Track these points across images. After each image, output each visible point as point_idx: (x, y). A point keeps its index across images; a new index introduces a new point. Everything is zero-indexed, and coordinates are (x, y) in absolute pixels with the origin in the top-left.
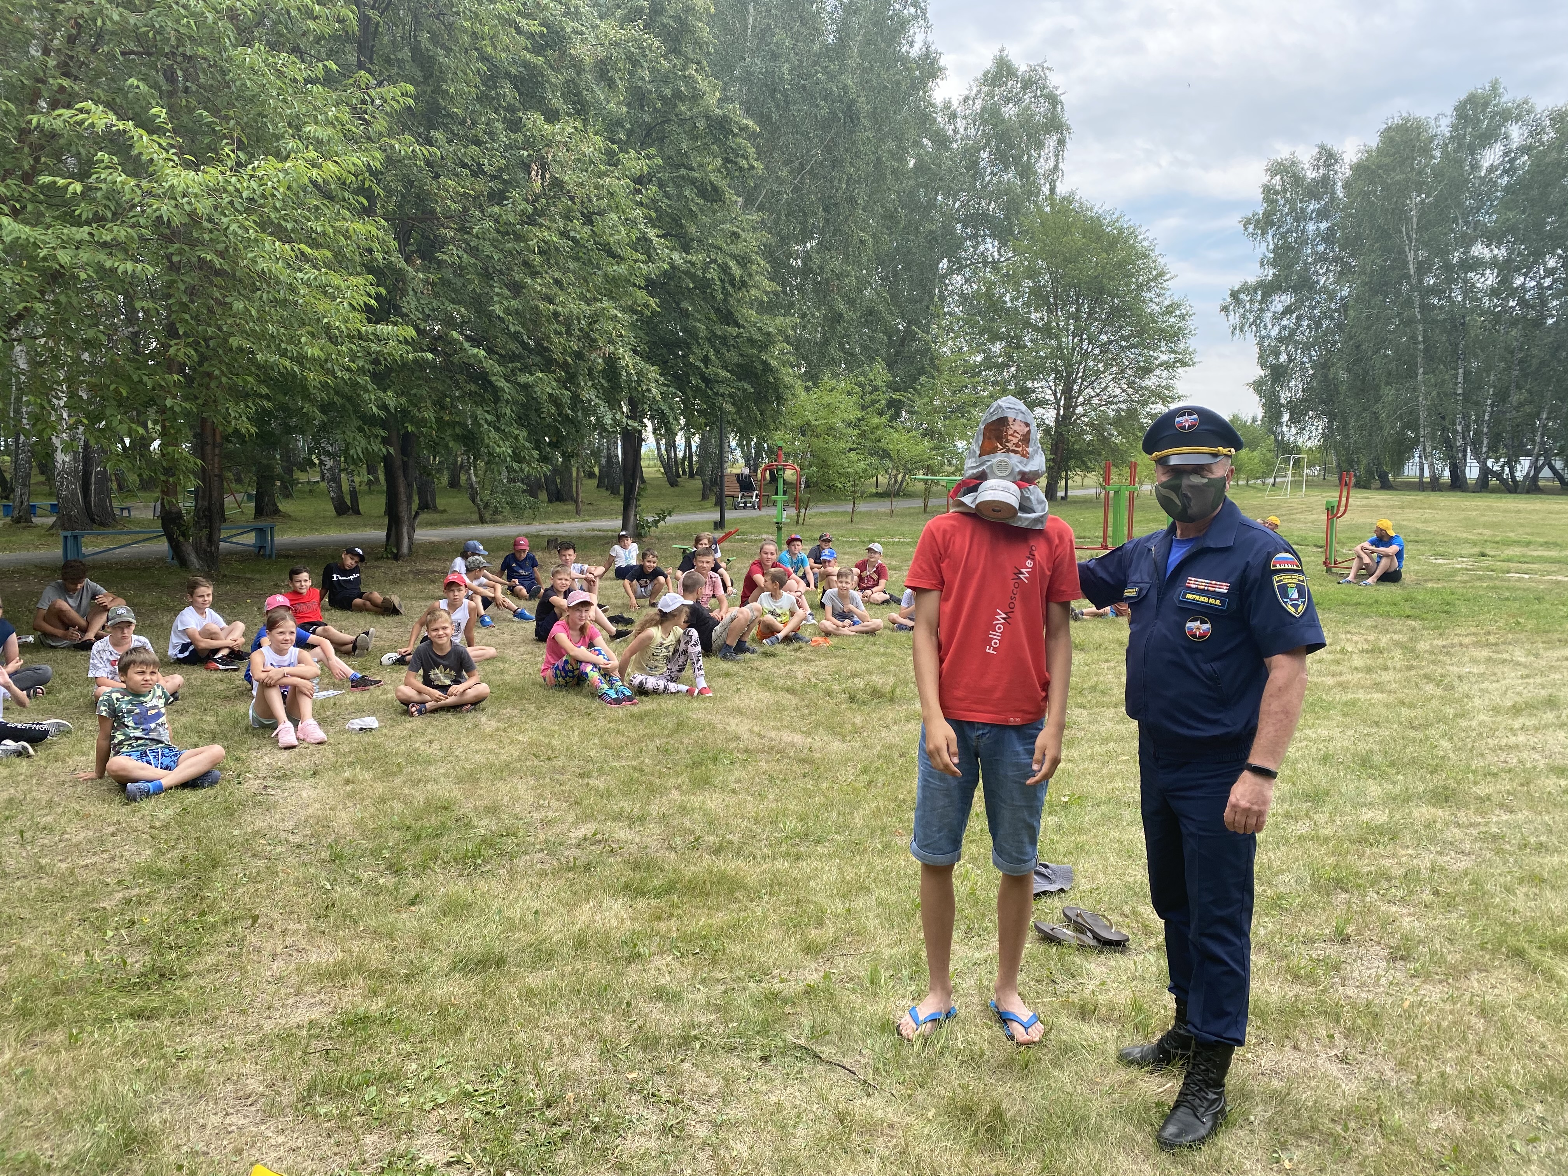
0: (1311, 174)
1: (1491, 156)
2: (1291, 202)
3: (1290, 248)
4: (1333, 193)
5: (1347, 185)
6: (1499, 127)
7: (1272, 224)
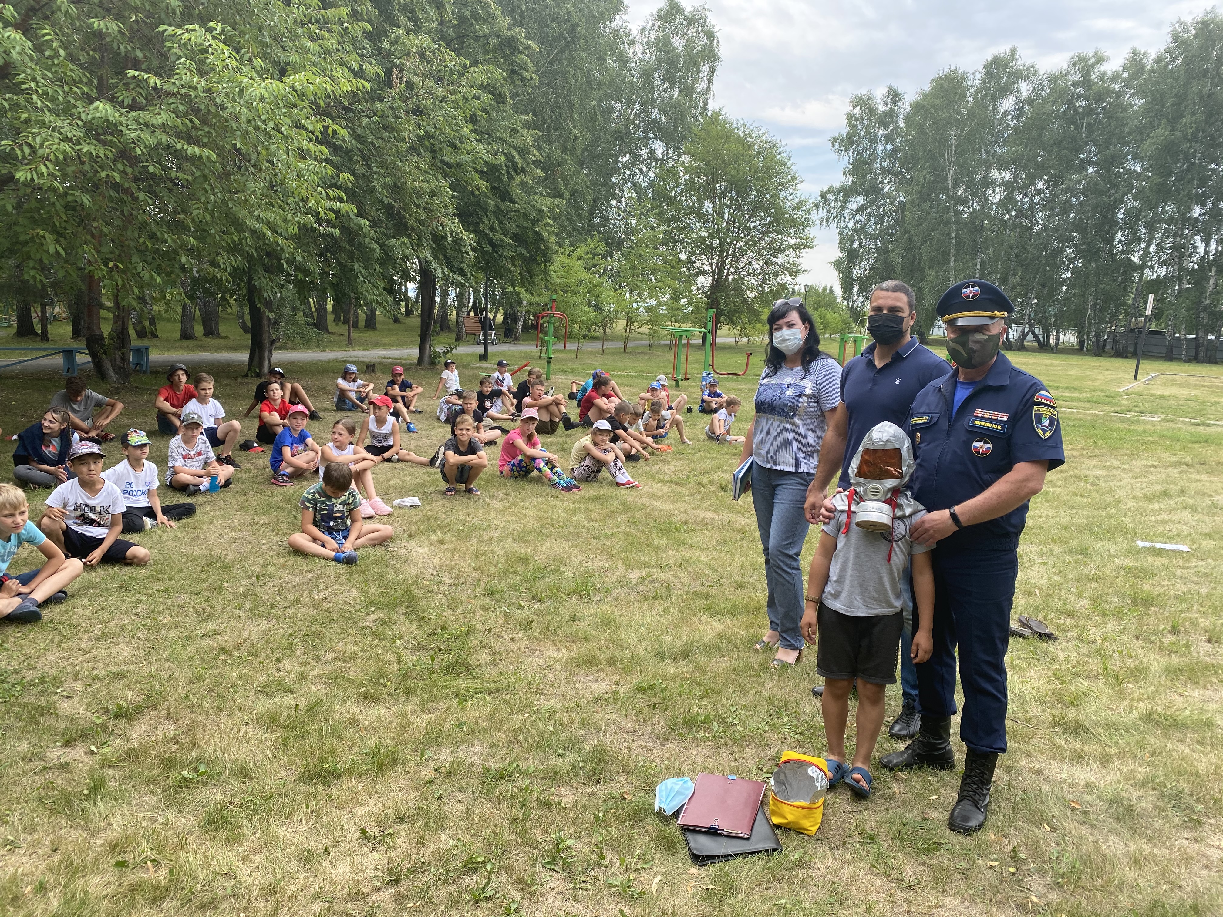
0: (882, 108)
1: (1007, 104)
2: (867, 127)
3: (865, 163)
4: (897, 123)
5: (907, 118)
6: (1014, 83)
7: (852, 143)
